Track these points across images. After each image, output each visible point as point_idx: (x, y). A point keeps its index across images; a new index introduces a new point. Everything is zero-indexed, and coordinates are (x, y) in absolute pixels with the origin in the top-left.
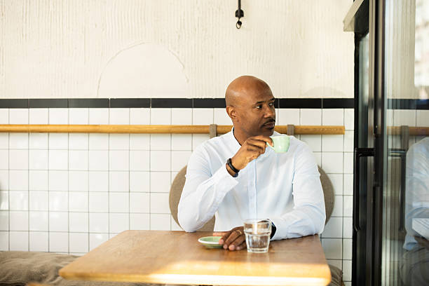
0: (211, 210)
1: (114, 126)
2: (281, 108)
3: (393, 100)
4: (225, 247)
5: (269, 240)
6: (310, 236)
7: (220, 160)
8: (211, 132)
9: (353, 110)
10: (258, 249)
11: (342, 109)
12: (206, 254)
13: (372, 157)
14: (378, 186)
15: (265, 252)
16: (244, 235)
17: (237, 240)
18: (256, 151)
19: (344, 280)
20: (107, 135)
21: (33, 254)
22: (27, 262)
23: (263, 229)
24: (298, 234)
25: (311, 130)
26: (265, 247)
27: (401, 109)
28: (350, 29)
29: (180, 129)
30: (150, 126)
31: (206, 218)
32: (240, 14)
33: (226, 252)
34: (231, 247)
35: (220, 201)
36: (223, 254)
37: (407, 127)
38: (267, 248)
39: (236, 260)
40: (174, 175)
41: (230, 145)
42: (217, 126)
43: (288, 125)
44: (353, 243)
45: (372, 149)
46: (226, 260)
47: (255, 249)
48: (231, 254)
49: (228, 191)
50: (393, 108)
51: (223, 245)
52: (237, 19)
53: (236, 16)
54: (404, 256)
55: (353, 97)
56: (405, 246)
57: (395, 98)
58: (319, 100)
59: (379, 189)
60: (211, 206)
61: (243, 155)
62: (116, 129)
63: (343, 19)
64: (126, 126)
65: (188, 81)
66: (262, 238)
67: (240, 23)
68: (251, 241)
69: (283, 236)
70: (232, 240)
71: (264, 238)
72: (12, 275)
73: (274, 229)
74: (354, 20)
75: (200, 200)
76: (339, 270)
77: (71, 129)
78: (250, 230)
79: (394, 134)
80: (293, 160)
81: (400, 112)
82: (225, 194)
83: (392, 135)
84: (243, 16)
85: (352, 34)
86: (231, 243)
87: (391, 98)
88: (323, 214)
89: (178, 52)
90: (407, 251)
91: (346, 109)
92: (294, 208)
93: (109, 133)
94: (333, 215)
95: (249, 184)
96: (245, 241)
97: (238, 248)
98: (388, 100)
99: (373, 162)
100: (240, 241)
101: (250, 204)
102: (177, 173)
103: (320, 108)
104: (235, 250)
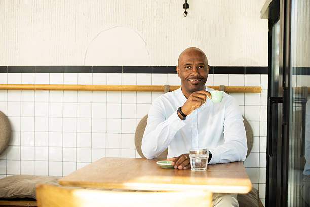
0: (166, 144)
1: (96, 86)
2: (215, 73)
3: (297, 68)
4: (176, 167)
5: (207, 164)
6: (236, 162)
7: (172, 108)
8: (165, 91)
9: (267, 75)
10: (199, 169)
11: (260, 75)
12: (162, 172)
13: (281, 104)
14: (286, 124)
15: (204, 171)
16: (189, 159)
17: (184, 163)
18: (199, 102)
19: (260, 198)
20: (91, 92)
21: (37, 177)
22: (33, 181)
23: (202, 155)
24: (227, 160)
25: (237, 89)
26: (204, 167)
27: (302, 74)
28: (266, 17)
29: (143, 88)
30: (122, 86)
31: (161, 149)
32: (186, 6)
33: (176, 171)
34: (180, 167)
35: (172, 137)
36: (174, 172)
37: (306, 87)
38: (206, 168)
39: (183, 175)
40: (138, 121)
41: (179, 98)
42: (169, 86)
43: (221, 86)
44: (267, 171)
45: (282, 98)
46: (176, 175)
47: (197, 169)
48: (180, 172)
49: (178, 130)
50: (296, 74)
51: (174, 166)
52: (184, 10)
53: (184, 8)
54: (304, 179)
55: (267, 66)
56: (304, 173)
57: (298, 67)
58: (243, 68)
59: (286, 126)
60: (166, 141)
61: (190, 104)
62: (97, 88)
63: (260, 10)
64: (105, 86)
65: (149, 54)
66: (202, 160)
67: (186, 13)
68: (194, 163)
69: (217, 161)
70: (181, 162)
71: (203, 161)
72: (23, 190)
73: (211, 156)
74: (268, 9)
75: (158, 136)
76: (257, 190)
77: (65, 87)
78: (194, 155)
79: (297, 92)
80: (224, 109)
81: (301, 77)
82: (176, 132)
83: (296, 94)
84: (188, 7)
85: (267, 21)
86: (180, 165)
87: (295, 66)
88: (246, 147)
89: (142, 33)
90: (306, 176)
91: (262, 75)
92: (225, 142)
93: (92, 90)
94: (252, 151)
95: (192, 126)
96: (190, 163)
97: (185, 168)
98: (293, 68)
99: (282, 107)
100: (186, 163)
101: (193, 140)
102: (140, 120)
103: (243, 73)
104: (183, 169)
